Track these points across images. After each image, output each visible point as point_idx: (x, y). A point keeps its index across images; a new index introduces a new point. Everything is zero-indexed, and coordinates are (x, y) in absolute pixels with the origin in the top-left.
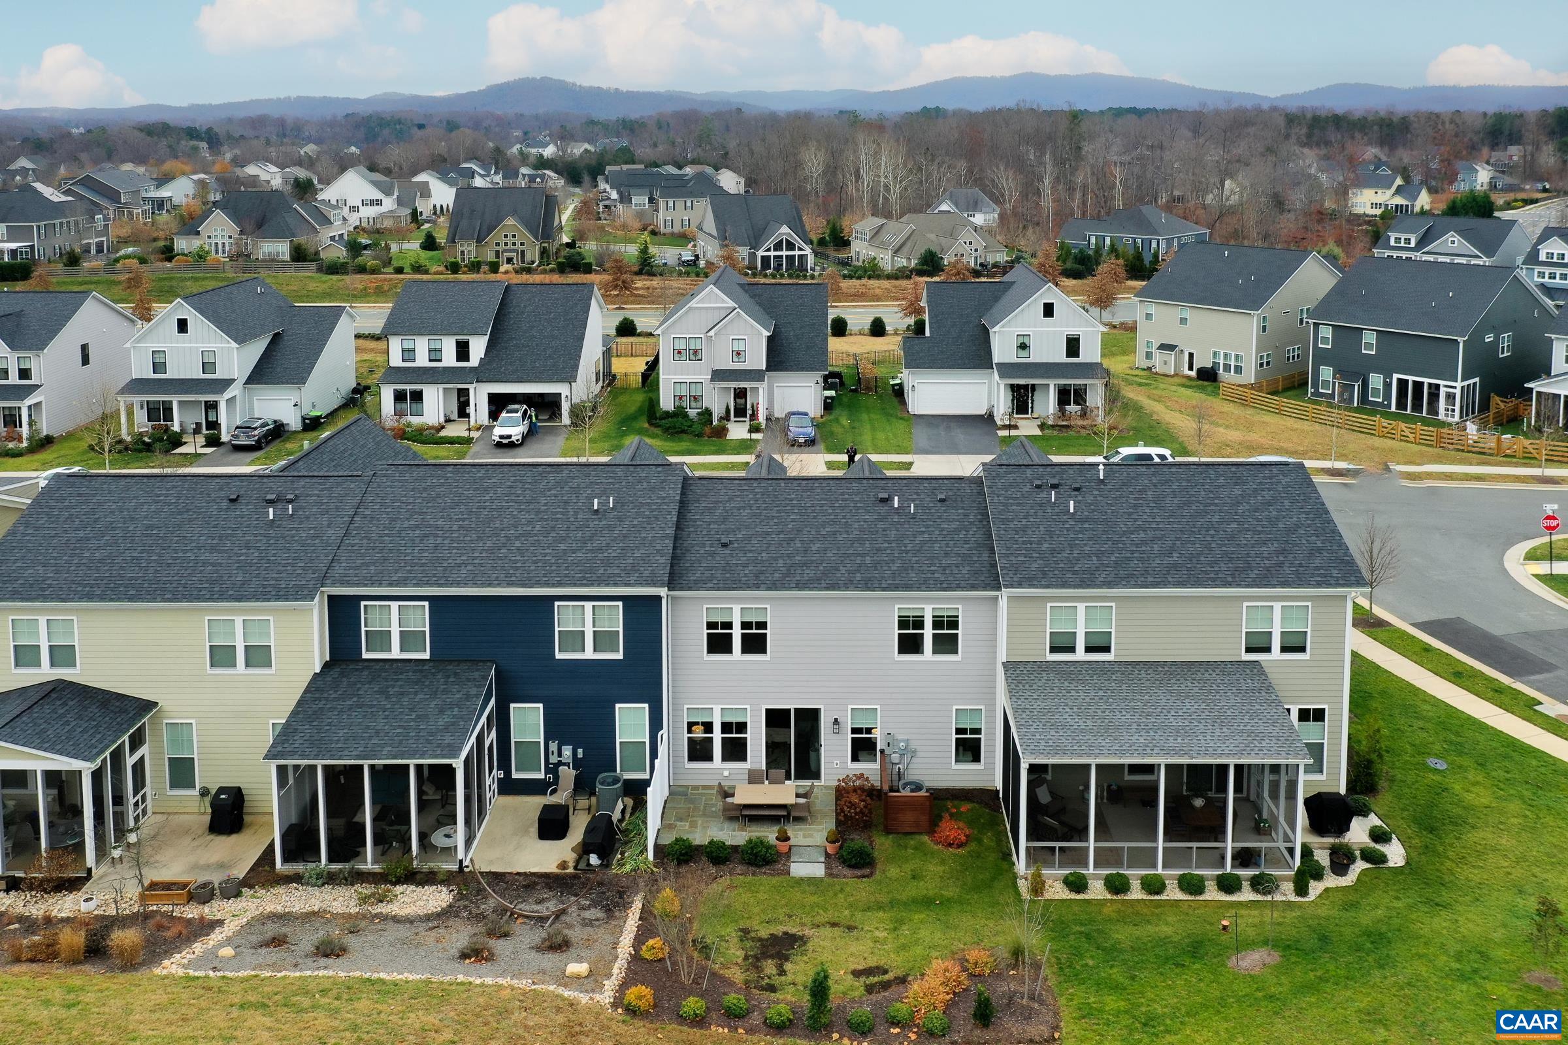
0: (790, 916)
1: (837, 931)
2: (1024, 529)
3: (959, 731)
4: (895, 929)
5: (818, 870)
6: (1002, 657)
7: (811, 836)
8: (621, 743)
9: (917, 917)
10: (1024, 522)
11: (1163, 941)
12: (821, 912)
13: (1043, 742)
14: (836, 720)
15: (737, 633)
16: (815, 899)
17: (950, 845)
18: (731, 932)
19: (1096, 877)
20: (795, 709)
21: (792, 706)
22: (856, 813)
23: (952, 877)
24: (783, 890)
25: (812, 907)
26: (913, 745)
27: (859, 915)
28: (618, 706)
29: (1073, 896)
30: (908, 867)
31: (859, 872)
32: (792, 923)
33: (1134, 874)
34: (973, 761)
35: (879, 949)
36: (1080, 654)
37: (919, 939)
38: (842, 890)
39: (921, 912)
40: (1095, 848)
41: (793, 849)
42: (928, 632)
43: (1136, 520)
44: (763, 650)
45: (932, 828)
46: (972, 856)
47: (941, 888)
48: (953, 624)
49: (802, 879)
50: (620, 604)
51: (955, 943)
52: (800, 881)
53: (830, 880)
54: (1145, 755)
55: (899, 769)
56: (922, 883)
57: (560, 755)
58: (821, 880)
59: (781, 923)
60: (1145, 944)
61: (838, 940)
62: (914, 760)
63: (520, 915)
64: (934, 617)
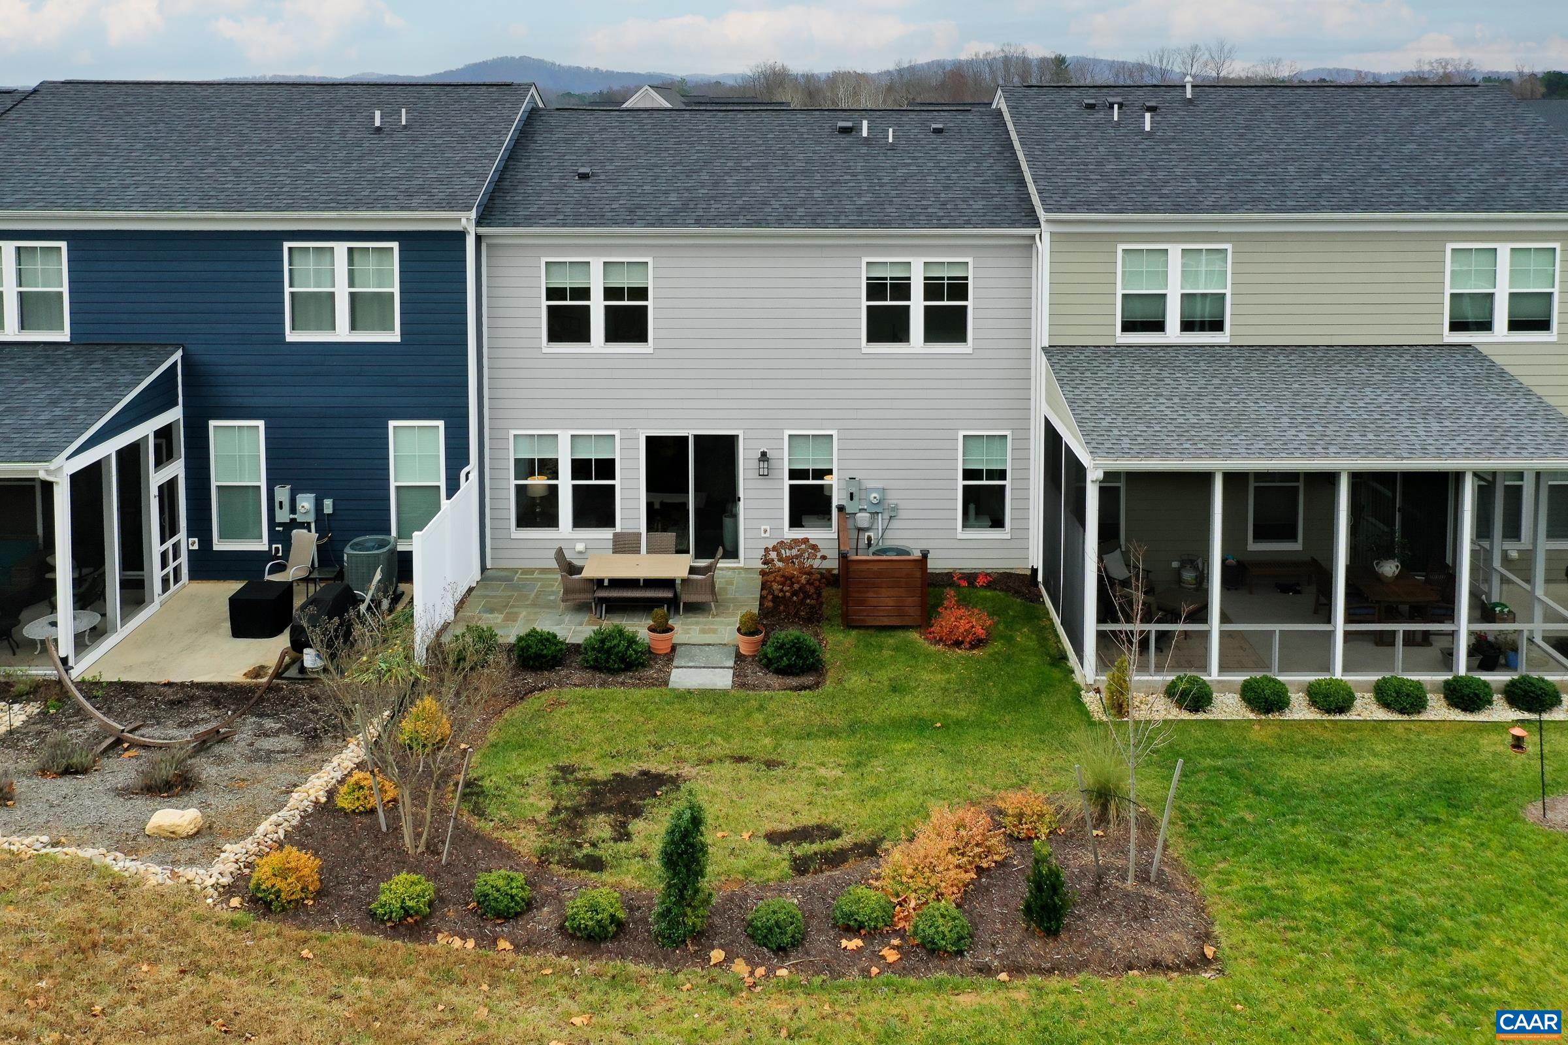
0: (658, 747)
1: (744, 769)
2: (1074, 150)
3: (968, 474)
4: (858, 765)
5: (723, 679)
6: (1042, 337)
7: (714, 631)
8: (398, 488)
9: (899, 747)
10: (1072, 142)
11: (1382, 782)
12: (719, 740)
13: (1126, 440)
14: (764, 454)
15: (597, 307)
16: (712, 720)
17: (958, 644)
18: (541, 770)
19: (1226, 687)
20: (696, 437)
21: (690, 431)
22: (795, 593)
23: (964, 689)
24: (652, 707)
25: (703, 734)
26: (893, 498)
27: (789, 745)
28: (392, 424)
29: (1186, 715)
30: (884, 676)
31: (794, 681)
32: (660, 757)
33: (1295, 680)
34: (991, 527)
35: (825, 797)
36: (1173, 334)
37: (904, 780)
38: (761, 708)
39: (908, 740)
40: (1223, 634)
41: (679, 650)
42: (917, 305)
43: (1252, 141)
44: (642, 337)
45: (925, 620)
46: (996, 660)
47: (946, 705)
48: (959, 289)
49: (689, 692)
50: (395, 245)
51: (976, 786)
52: (685, 696)
53: (742, 693)
54: (1314, 455)
55: (869, 539)
56: (908, 698)
57: (293, 510)
58: (725, 693)
59: (639, 758)
60: (1349, 786)
61: (745, 783)
62: (895, 524)
63: (133, 745)
64: (926, 278)
